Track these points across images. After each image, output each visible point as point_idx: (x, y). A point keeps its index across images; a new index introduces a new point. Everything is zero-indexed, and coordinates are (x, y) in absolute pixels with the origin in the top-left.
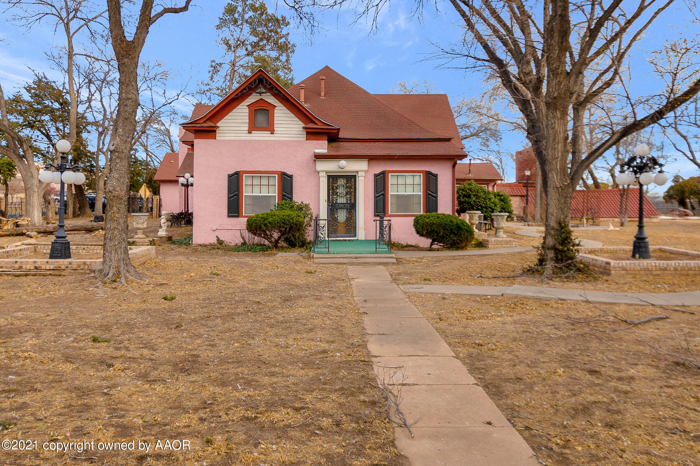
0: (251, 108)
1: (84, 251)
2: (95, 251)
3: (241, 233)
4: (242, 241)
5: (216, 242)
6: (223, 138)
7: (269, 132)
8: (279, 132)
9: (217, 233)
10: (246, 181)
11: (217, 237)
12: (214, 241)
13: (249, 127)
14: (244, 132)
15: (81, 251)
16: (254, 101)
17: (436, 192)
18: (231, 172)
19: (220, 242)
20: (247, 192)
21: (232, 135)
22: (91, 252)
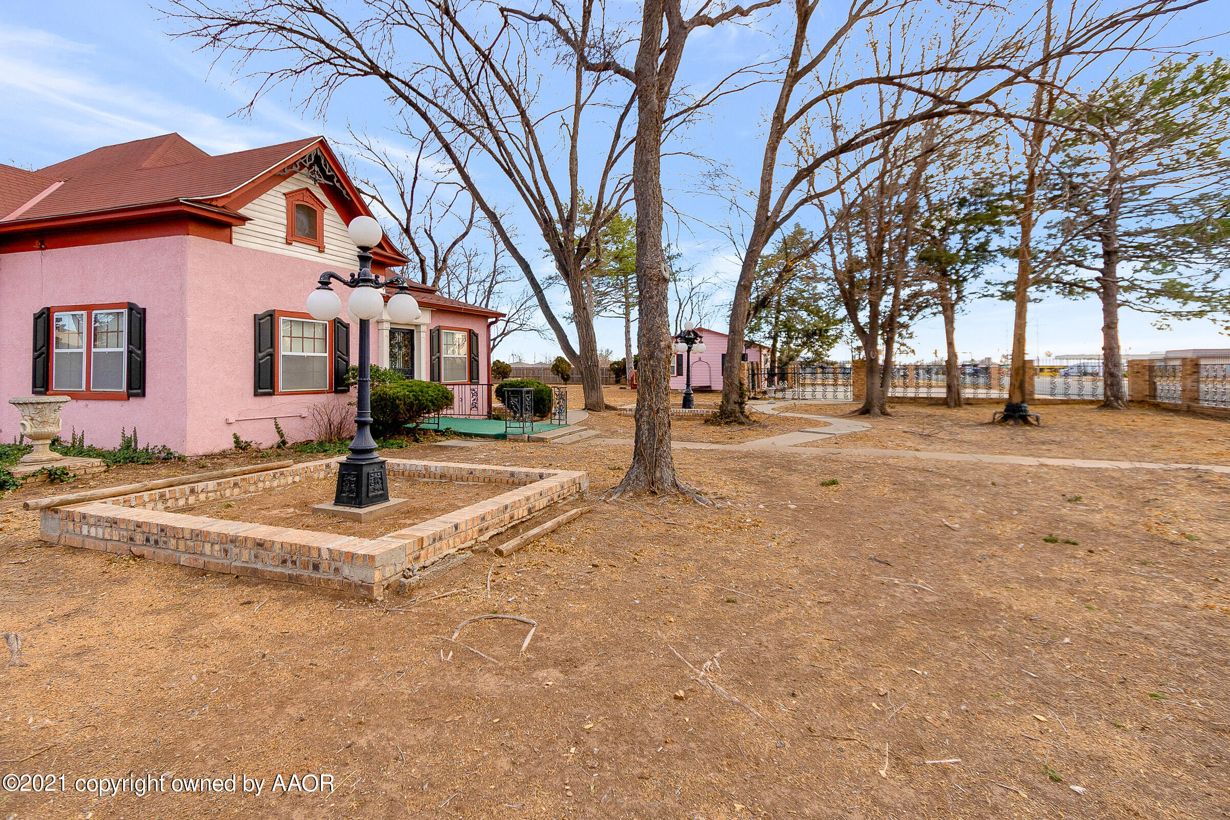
0: (291, 199)
1: (236, 491)
2: (261, 485)
3: (276, 425)
4: (277, 439)
5: (233, 445)
6: (243, 244)
7: (317, 249)
8: (330, 252)
9: (235, 429)
10: (283, 328)
11: (236, 437)
12: (229, 444)
13: (287, 233)
14: (279, 240)
15: (228, 493)
16: (296, 188)
17: (478, 356)
18: (260, 312)
19: (241, 446)
20: (286, 348)
21: (259, 241)
22: (252, 488)
